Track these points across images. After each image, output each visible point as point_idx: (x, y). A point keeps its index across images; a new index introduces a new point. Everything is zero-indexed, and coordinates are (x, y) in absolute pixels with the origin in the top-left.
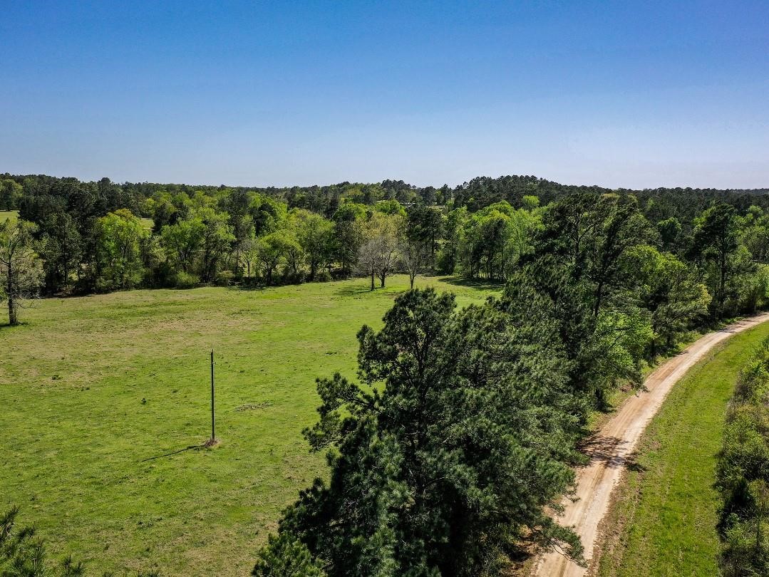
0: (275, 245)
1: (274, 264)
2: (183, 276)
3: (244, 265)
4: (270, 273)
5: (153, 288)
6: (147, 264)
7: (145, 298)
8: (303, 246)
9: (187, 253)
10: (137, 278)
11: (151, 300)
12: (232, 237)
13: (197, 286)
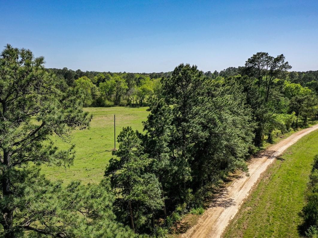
0: (144, 90)
1: (143, 98)
2: (107, 102)
3: (131, 99)
4: (142, 101)
5: (96, 107)
6: (94, 98)
7: (93, 110)
8: (155, 91)
9: (110, 93)
10: (90, 102)
11: (95, 111)
12: (127, 87)
13: (113, 106)
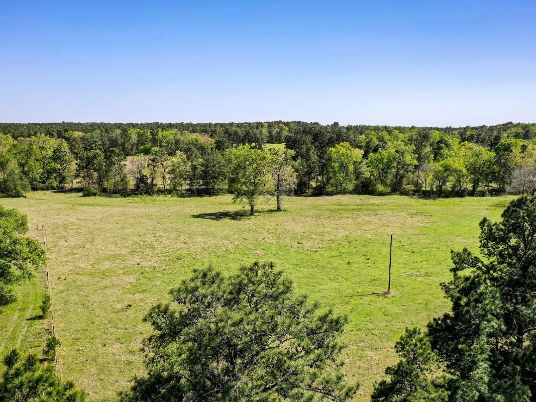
0: (447, 169)
1: (444, 182)
2: (380, 187)
3: (423, 182)
4: (441, 188)
5: (360, 194)
6: (357, 178)
7: (354, 200)
8: (468, 170)
9: (384, 172)
10: (350, 187)
11: (359, 202)
12: (416, 162)
13: (389, 194)
